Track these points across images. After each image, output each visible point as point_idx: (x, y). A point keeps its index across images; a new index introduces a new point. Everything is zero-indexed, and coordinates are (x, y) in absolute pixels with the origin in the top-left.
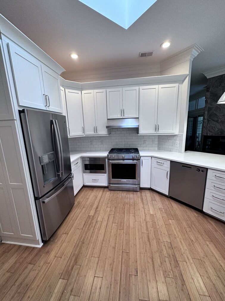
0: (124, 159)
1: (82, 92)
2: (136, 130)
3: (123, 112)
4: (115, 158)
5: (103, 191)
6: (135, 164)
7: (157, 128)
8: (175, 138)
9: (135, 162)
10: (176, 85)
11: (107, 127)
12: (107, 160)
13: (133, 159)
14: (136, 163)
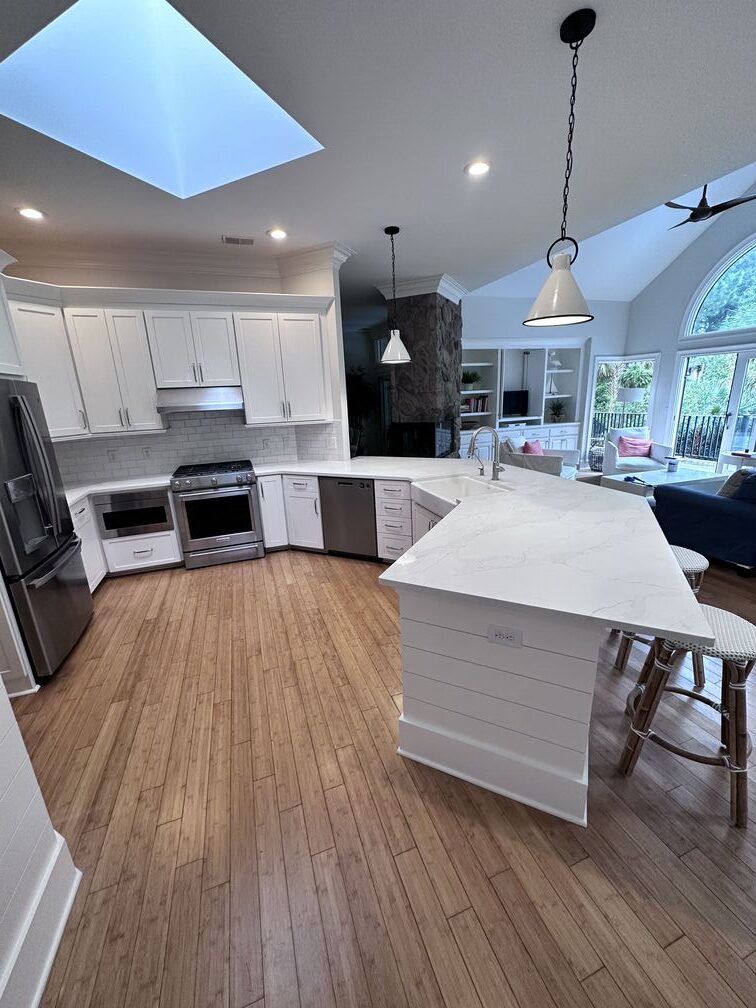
0: (216, 487)
1: (65, 310)
2: (240, 415)
3: (198, 371)
4: (194, 486)
5: (171, 577)
6: (246, 495)
7: (286, 410)
8: (328, 430)
9: (243, 490)
10: (315, 316)
11: (160, 410)
12: (170, 495)
13: (240, 484)
14: (247, 492)
